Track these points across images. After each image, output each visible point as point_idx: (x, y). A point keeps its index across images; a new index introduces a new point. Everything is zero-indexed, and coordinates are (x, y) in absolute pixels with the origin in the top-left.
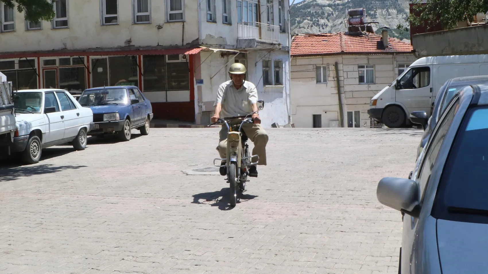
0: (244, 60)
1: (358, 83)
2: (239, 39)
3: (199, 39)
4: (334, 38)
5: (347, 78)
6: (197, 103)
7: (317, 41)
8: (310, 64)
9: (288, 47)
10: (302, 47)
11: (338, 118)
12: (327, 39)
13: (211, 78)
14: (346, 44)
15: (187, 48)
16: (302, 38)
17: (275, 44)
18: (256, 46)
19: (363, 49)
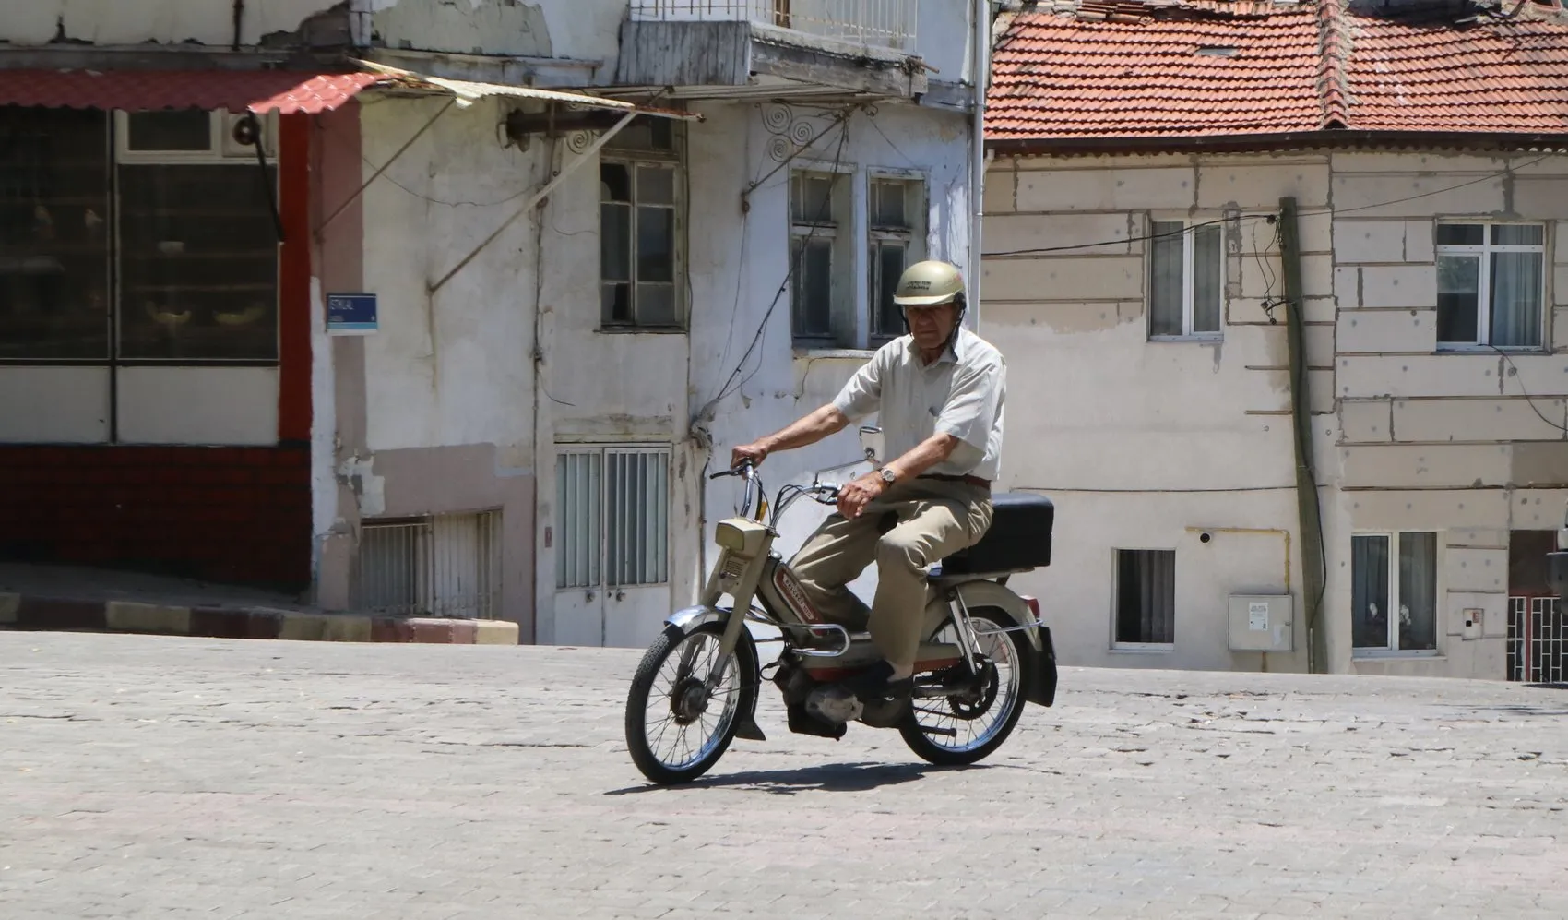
0: (668, 165)
1: (1432, 344)
2: (635, 17)
3: (355, 8)
4: (1277, 32)
5: (1360, 307)
6: (331, 461)
7: (1165, 54)
8: (1108, 206)
9: (972, 87)
10: (1062, 88)
11: (1288, 579)
12: (1226, 42)
13: (432, 289)
14: (1359, 78)
15: (266, 66)
16: (1064, 28)
17: (880, 65)
18: (749, 69)
19: (1479, 111)
